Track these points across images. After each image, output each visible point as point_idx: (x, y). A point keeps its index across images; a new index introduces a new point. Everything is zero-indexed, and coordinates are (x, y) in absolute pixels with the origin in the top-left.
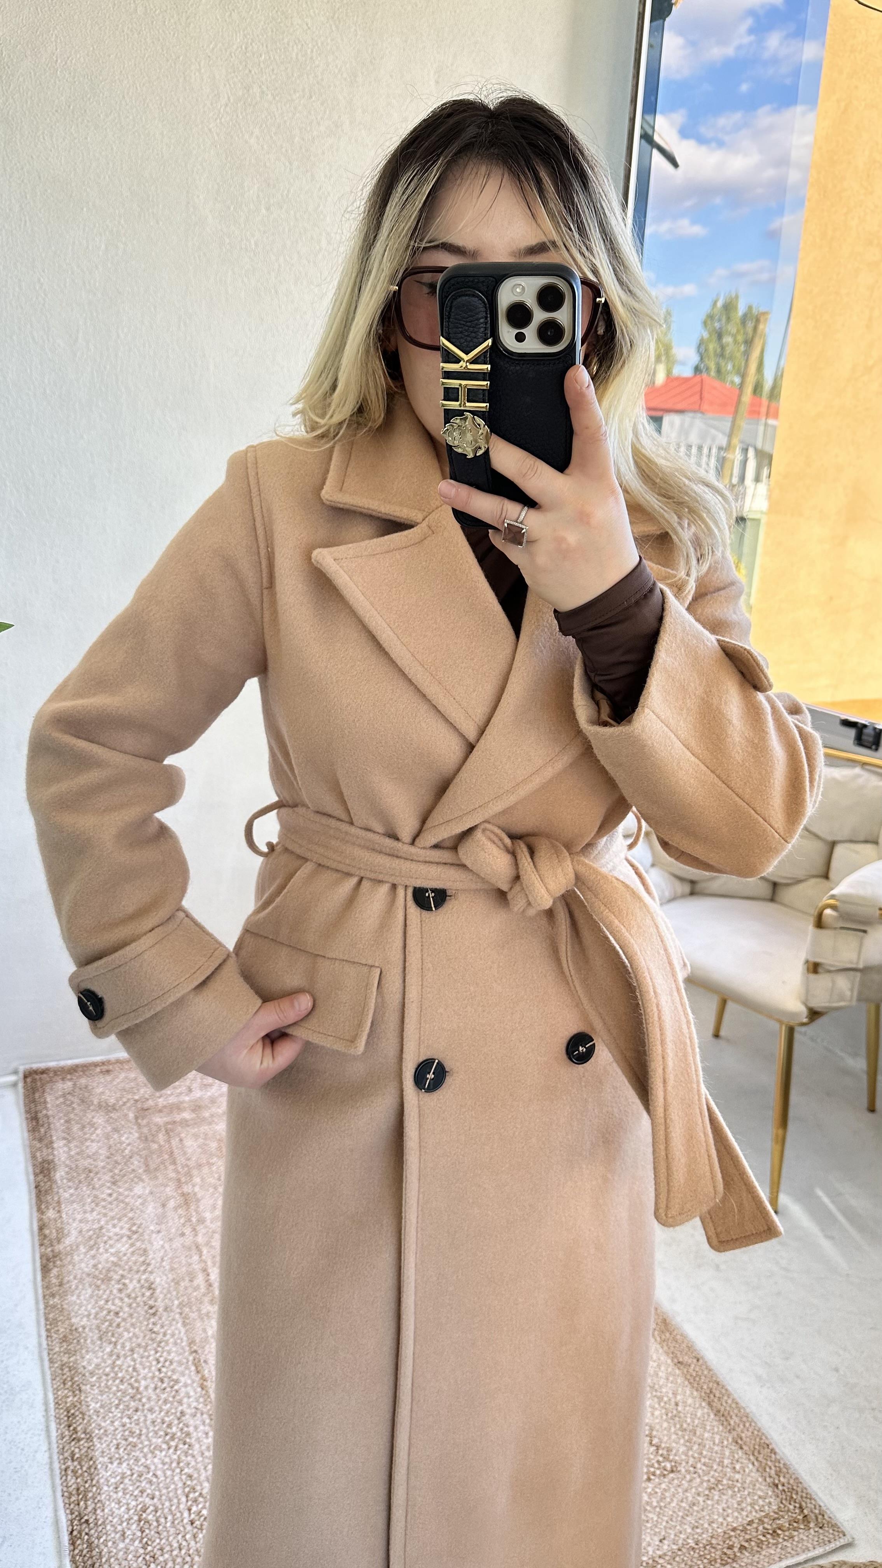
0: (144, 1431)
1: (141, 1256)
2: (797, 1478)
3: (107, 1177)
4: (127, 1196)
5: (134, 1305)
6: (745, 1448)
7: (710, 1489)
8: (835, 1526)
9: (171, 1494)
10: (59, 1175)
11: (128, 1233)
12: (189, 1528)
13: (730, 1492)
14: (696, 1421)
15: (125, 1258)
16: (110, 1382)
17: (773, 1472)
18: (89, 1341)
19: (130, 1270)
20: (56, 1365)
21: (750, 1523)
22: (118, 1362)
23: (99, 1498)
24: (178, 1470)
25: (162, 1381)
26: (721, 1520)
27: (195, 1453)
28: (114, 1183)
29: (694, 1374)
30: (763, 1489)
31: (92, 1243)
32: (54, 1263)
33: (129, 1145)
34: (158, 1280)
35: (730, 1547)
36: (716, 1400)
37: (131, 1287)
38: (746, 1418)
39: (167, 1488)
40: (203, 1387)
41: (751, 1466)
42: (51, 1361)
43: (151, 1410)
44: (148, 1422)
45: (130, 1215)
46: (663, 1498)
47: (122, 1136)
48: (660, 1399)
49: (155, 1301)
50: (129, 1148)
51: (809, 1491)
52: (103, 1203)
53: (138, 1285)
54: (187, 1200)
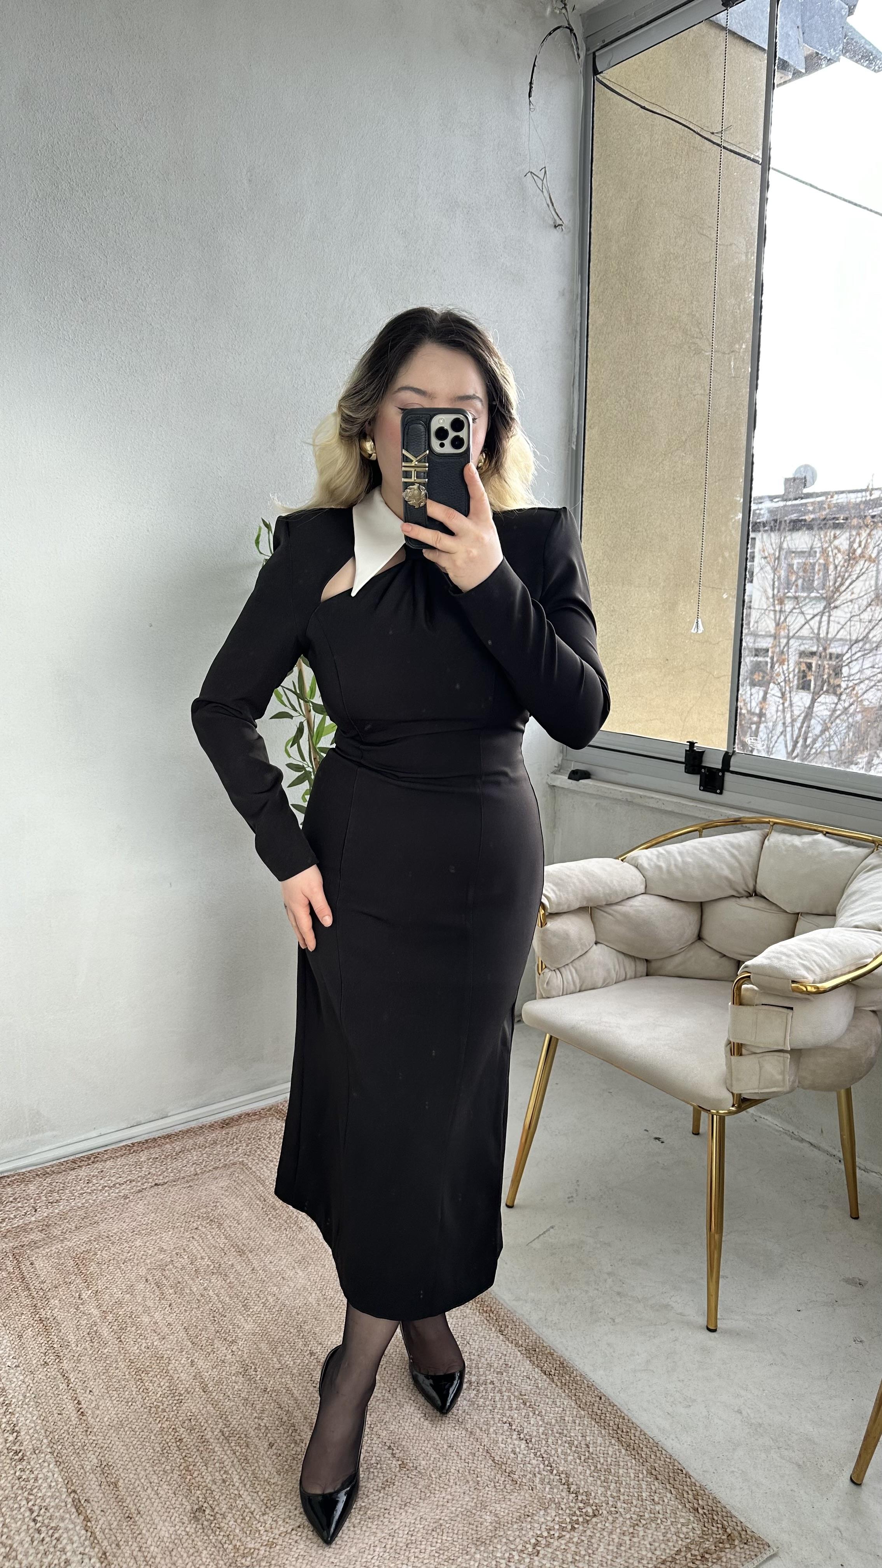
2: (715, 1499)
6: (659, 1477)
7: (634, 1527)
8: (758, 1540)
13: (654, 1525)
14: (609, 1460)
17: (691, 1497)
21: (678, 1552)
29: (599, 1412)
30: (685, 1516)
36: (624, 1435)
51: (729, 1509)
54: (45, 1325)
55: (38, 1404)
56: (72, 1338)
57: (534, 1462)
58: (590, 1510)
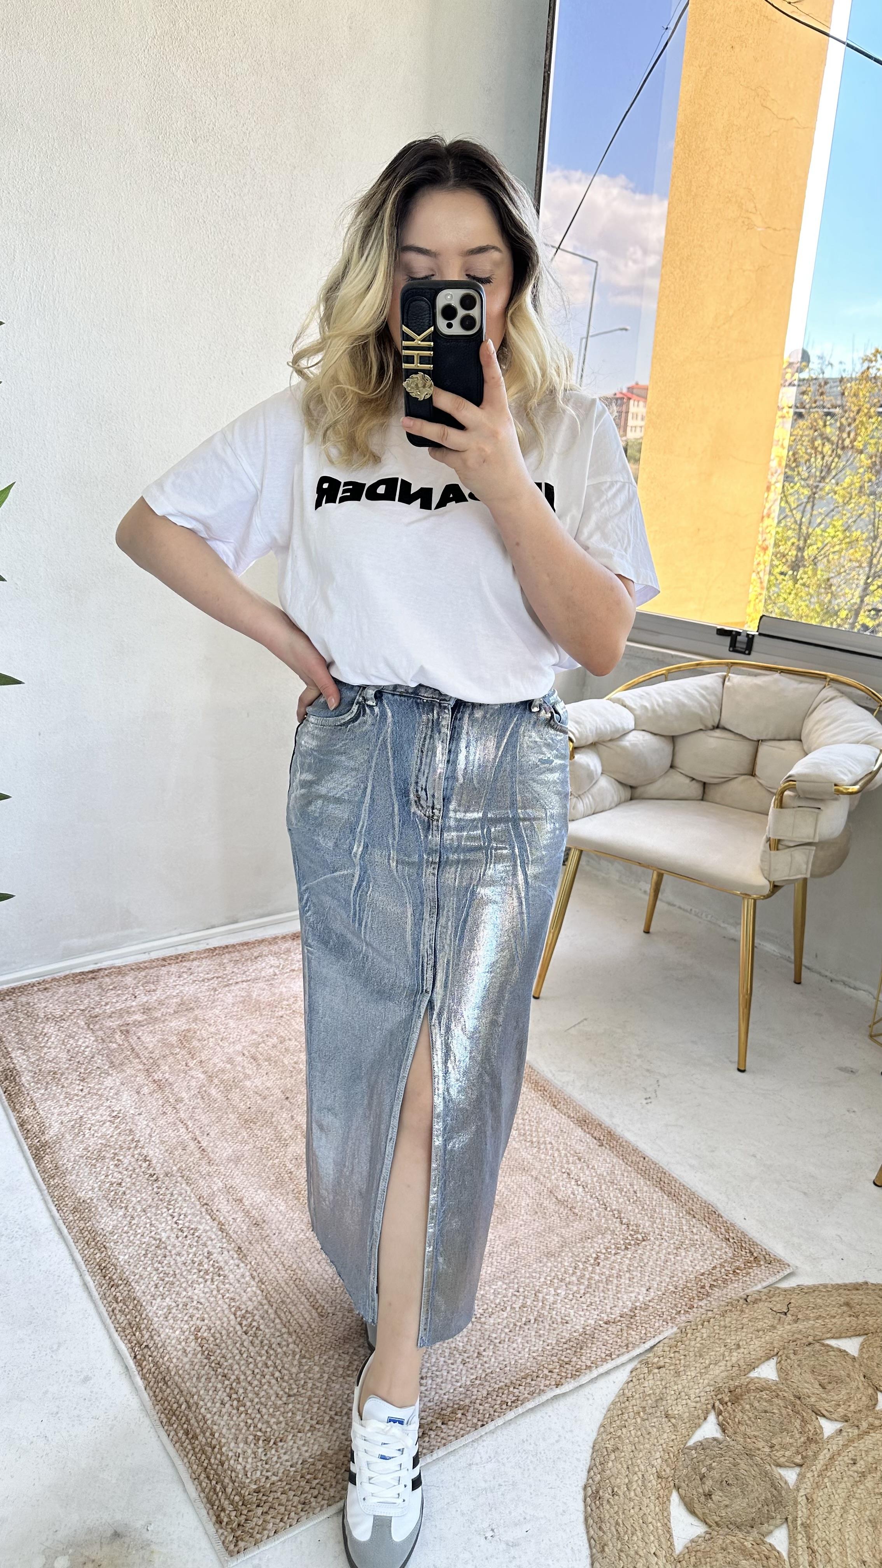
0: (177, 1271)
1: (129, 1136)
2: (742, 1232)
3: (75, 1075)
4: (100, 1089)
5: (134, 1176)
6: (697, 1216)
7: (677, 1249)
8: (779, 1261)
9: (219, 1315)
10: (25, 1079)
11: (109, 1118)
12: (244, 1337)
13: (693, 1249)
14: (654, 1203)
15: (113, 1139)
16: (132, 1238)
17: (723, 1230)
18: (100, 1209)
19: (121, 1148)
20: (75, 1230)
21: (714, 1268)
22: (133, 1222)
23: (152, 1327)
24: (220, 1296)
25: (182, 1231)
26: (691, 1269)
27: (232, 1281)
28: (83, 1080)
29: (644, 1169)
30: (717, 1243)
31: (76, 1131)
32: (44, 1151)
33: (87, 1047)
34: (151, 1152)
35: (703, 1287)
36: (666, 1185)
37: (126, 1161)
38: (693, 1196)
39: (215, 1311)
40: (222, 1230)
41: (705, 1229)
42: (69, 1228)
43: (179, 1254)
44: (179, 1264)
45: (108, 1104)
46: (641, 1260)
47: (78, 1040)
48: (621, 1190)
49: (154, 1169)
50: (87, 1050)
51: (755, 1240)
52: (76, 1098)
53: (133, 1160)
54: (160, 1085)
55: (162, 1142)
56: (184, 1095)
57: (591, 1201)
58: (640, 1237)
